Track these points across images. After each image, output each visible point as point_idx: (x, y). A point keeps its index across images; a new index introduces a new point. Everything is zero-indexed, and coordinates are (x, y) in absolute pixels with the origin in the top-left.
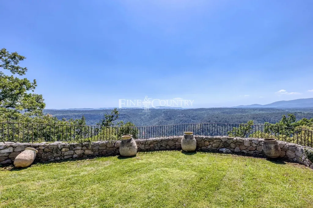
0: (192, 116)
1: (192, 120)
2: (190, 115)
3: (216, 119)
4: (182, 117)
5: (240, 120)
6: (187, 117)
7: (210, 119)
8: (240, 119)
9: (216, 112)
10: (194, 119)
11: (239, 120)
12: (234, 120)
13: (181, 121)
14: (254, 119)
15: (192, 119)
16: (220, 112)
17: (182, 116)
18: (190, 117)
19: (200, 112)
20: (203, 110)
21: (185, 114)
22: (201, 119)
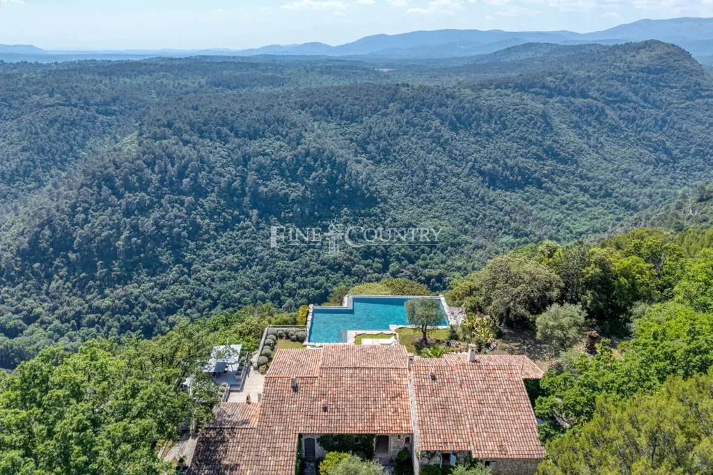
0: (98, 99)
1: (101, 117)
2: (87, 94)
3: (191, 114)
4: (52, 106)
5: (268, 114)
6: (75, 106)
7: (170, 117)
8: (267, 110)
9: (191, 82)
10: (107, 113)
11: (262, 114)
12: (249, 116)
13: (52, 123)
14: (303, 110)
15: (98, 112)
16: (203, 82)
17: (52, 101)
18: (87, 103)
19: (128, 80)
20: (141, 73)
21: (64, 94)
22: (137, 113)
